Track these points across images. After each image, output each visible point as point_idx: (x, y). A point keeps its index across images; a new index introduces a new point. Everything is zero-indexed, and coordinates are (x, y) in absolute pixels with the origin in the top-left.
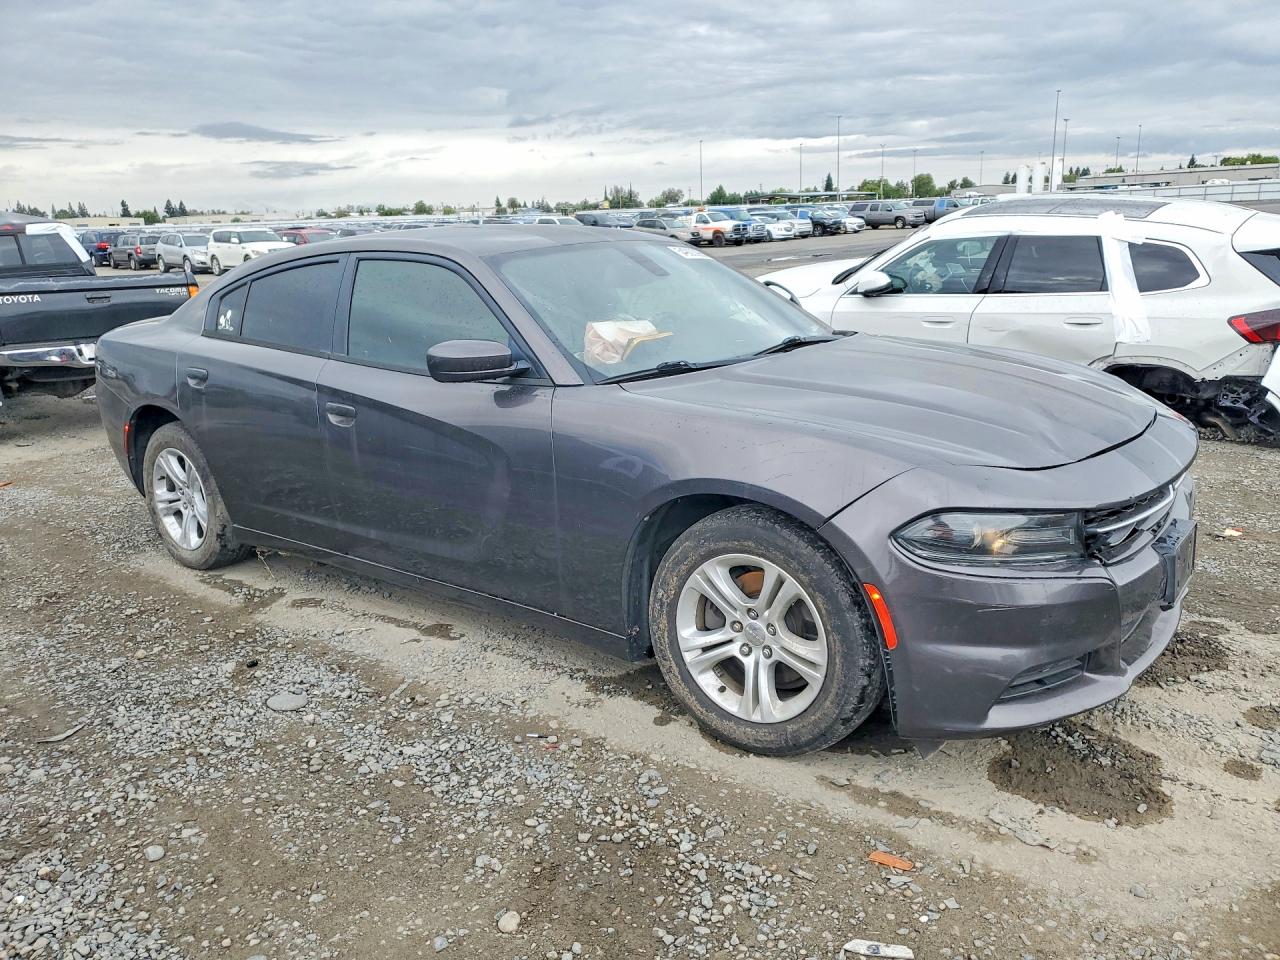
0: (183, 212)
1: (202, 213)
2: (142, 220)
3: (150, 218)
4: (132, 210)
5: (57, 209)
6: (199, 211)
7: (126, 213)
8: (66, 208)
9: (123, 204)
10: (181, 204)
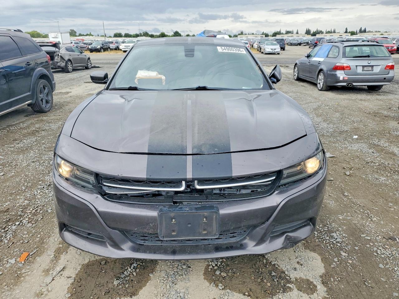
0: (365, 31)
1: (372, 32)
2: (350, 34)
3: (353, 33)
4: (348, 31)
5: (327, 31)
6: (371, 31)
7: (346, 32)
8: (330, 30)
9: (346, 29)
10: (365, 28)
